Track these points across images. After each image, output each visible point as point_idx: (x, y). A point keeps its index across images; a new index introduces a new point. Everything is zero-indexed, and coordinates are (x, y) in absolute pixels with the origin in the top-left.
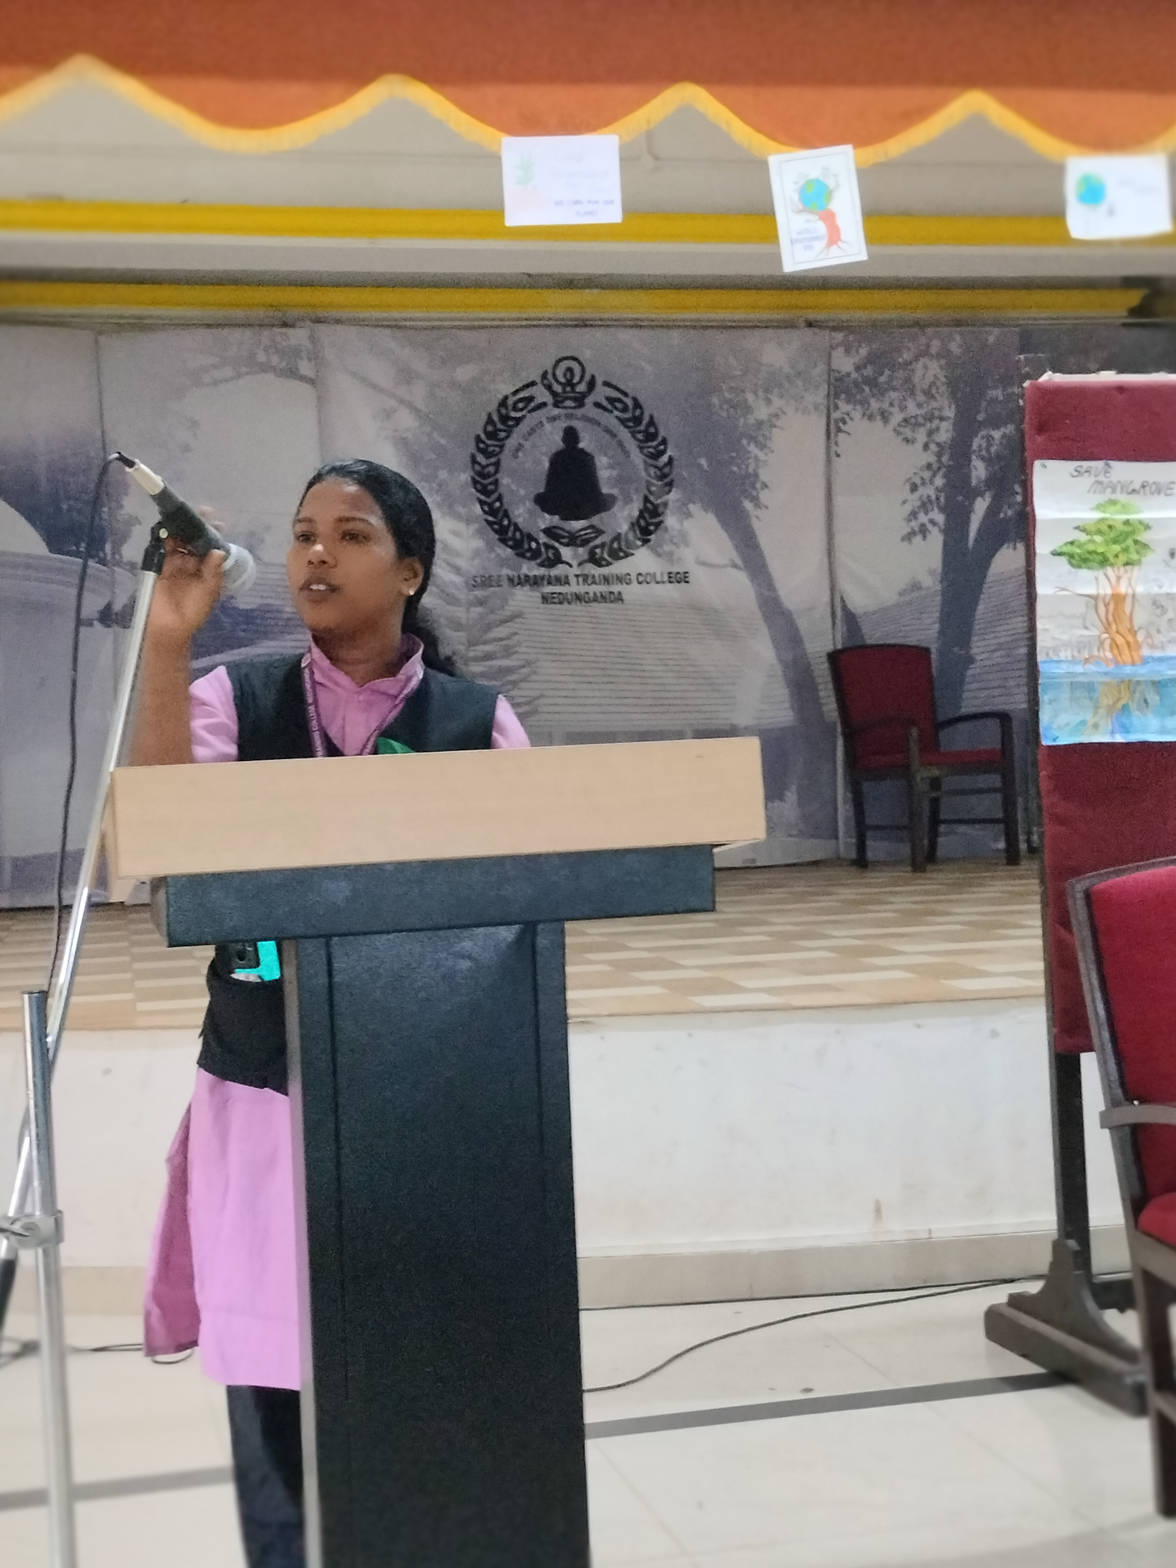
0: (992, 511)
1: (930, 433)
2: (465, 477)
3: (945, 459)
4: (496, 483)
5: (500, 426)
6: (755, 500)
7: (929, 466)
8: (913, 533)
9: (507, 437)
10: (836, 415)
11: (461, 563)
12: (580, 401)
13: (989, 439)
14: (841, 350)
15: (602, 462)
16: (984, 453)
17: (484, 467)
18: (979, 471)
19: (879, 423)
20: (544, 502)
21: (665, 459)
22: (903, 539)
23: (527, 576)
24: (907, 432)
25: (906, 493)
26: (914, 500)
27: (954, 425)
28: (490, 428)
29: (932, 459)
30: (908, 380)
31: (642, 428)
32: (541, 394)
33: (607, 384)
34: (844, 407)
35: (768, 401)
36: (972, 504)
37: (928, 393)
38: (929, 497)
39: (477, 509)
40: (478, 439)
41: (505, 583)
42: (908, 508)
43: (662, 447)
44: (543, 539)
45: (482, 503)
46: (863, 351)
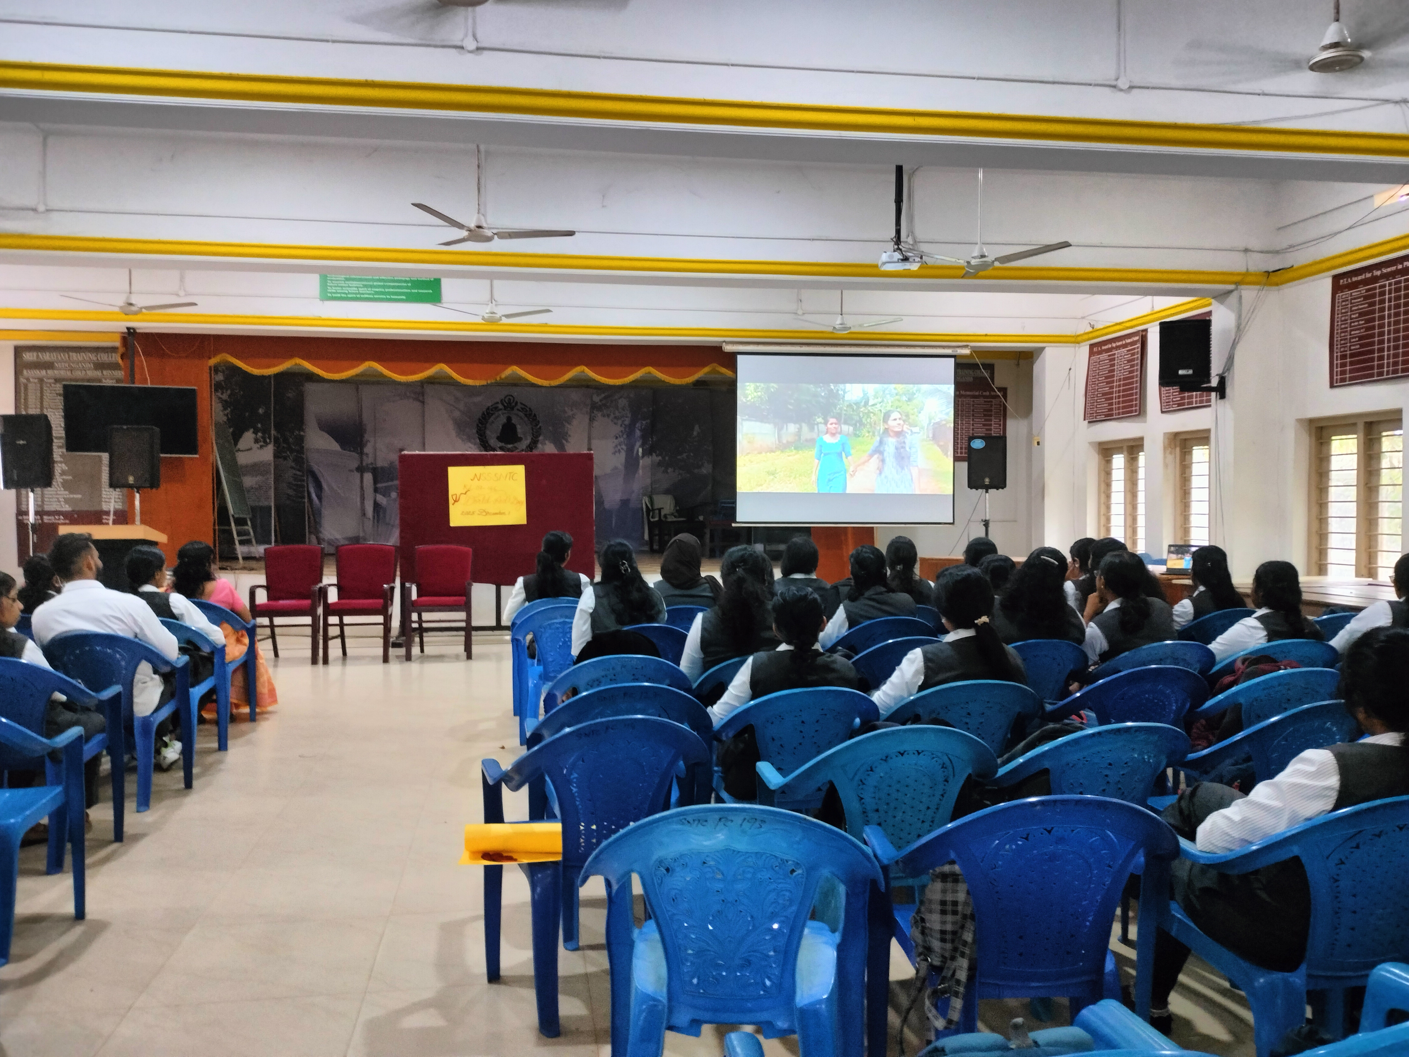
1: (623, 421)
2: (475, 431)
3: (627, 430)
4: (485, 433)
5: (487, 415)
7: (622, 431)
8: (616, 452)
9: (489, 419)
10: (593, 415)
12: (512, 408)
13: (642, 423)
14: (595, 395)
15: (518, 427)
16: (640, 428)
17: (481, 425)
18: (638, 433)
19: (606, 418)
20: (499, 439)
21: (539, 426)
22: (613, 454)
24: (616, 421)
25: (614, 439)
26: (617, 442)
27: (630, 419)
28: (484, 416)
29: (623, 429)
30: (616, 405)
31: (531, 417)
32: (500, 406)
34: (595, 412)
35: (572, 410)
37: (623, 409)
38: (621, 441)
40: (480, 419)
42: (614, 445)
43: (538, 423)
45: (479, 439)
46: (603, 395)
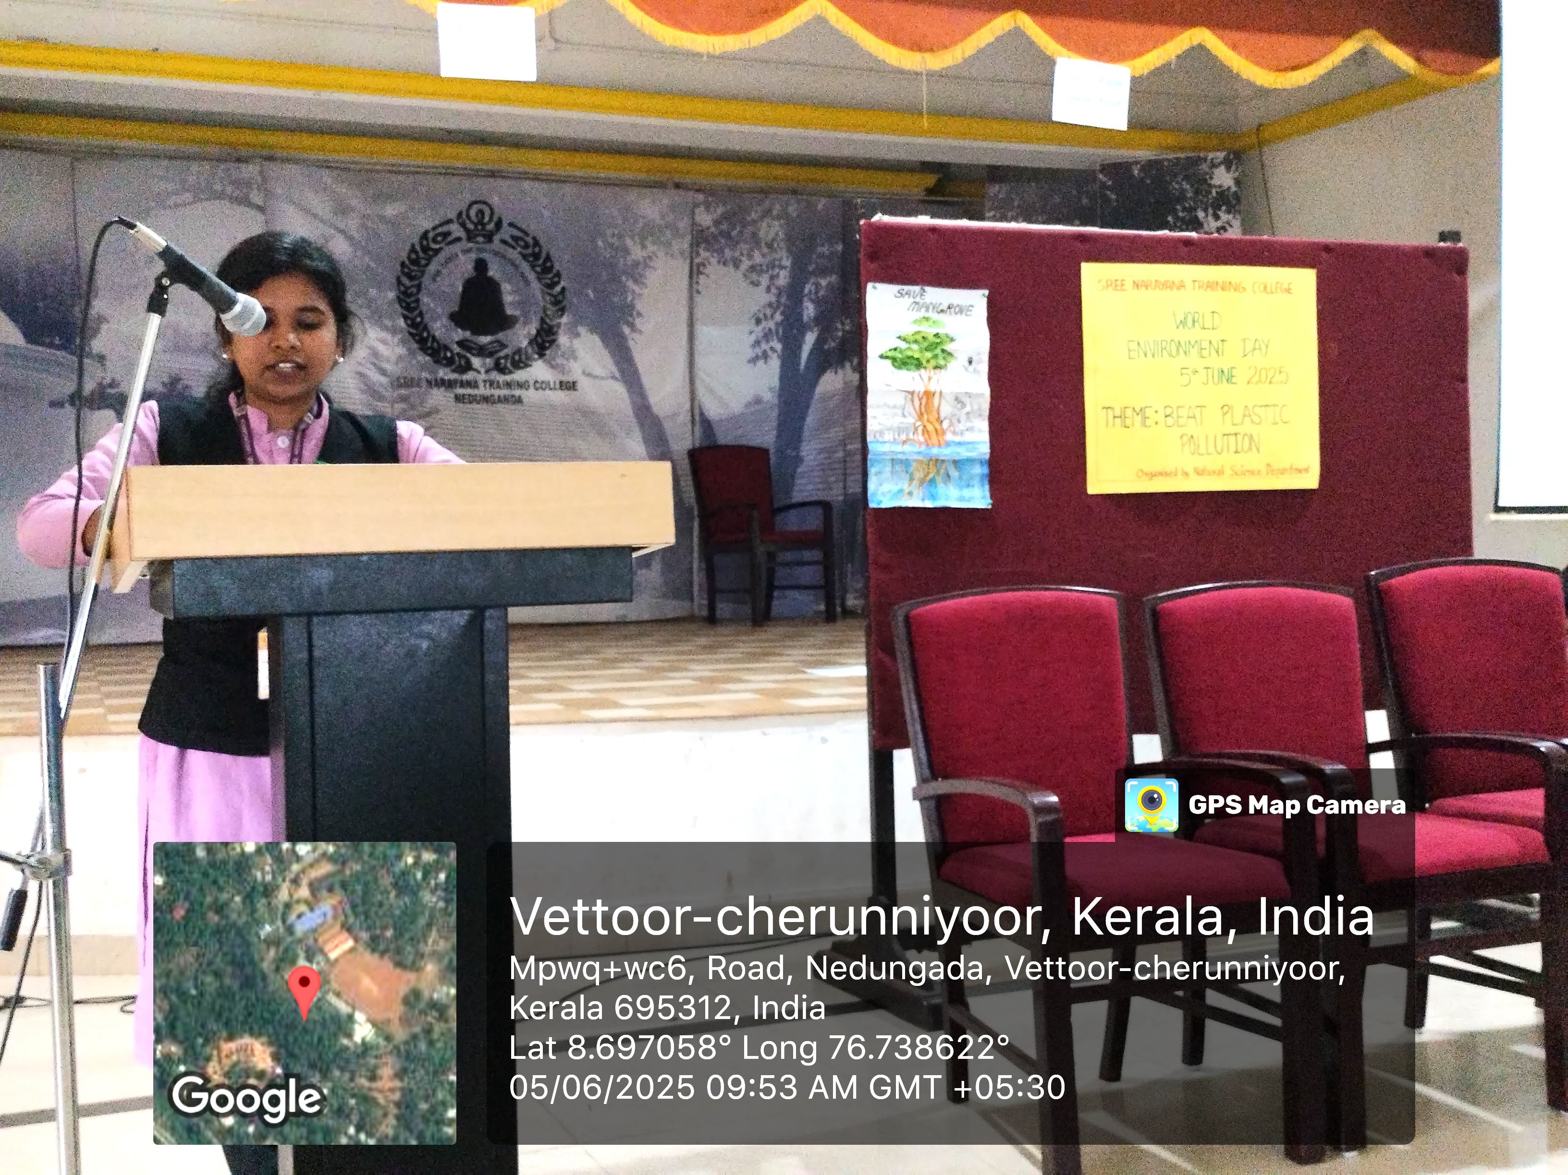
0: (820, 342)
1: (772, 278)
2: (391, 295)
3: (783, 300)
4: (417, 301)
5: (421, 254)
6: (632, 326)
7: (770, 305)
8: (757, 358)
9: (427, 265)
10: (697, 261)
11: (388, 367)
12: (489, 238)
13: (817, 285)
14: (702, 208)
15: (506, 287)
16: (813, 296)
17: (407, 288)
18: (809, 310)
19: (731, 269)
20: (458, 319)
21: (558, 289)
22: (749, 361)
23: (442, 380)
24: (754, 277)
25: (752, 325)
26: (759, 331)
27: (790, 272)
28: (413, 256)
29: (773, 299)
30: (754, 235)
31: (541, 262)
32: (456, 230)
33: (511, 225)
34: (704, 254)
35: (644, 247)
36: (803, 335)
37: (770, 246)
38: (770, 330)
39: (401, 322)
40: (403, 264)
41: (424, 384)
42: (753, 338)
43: (556, 279)
44: (456, 349)
45: (405, 318)
46: (720, 210)
